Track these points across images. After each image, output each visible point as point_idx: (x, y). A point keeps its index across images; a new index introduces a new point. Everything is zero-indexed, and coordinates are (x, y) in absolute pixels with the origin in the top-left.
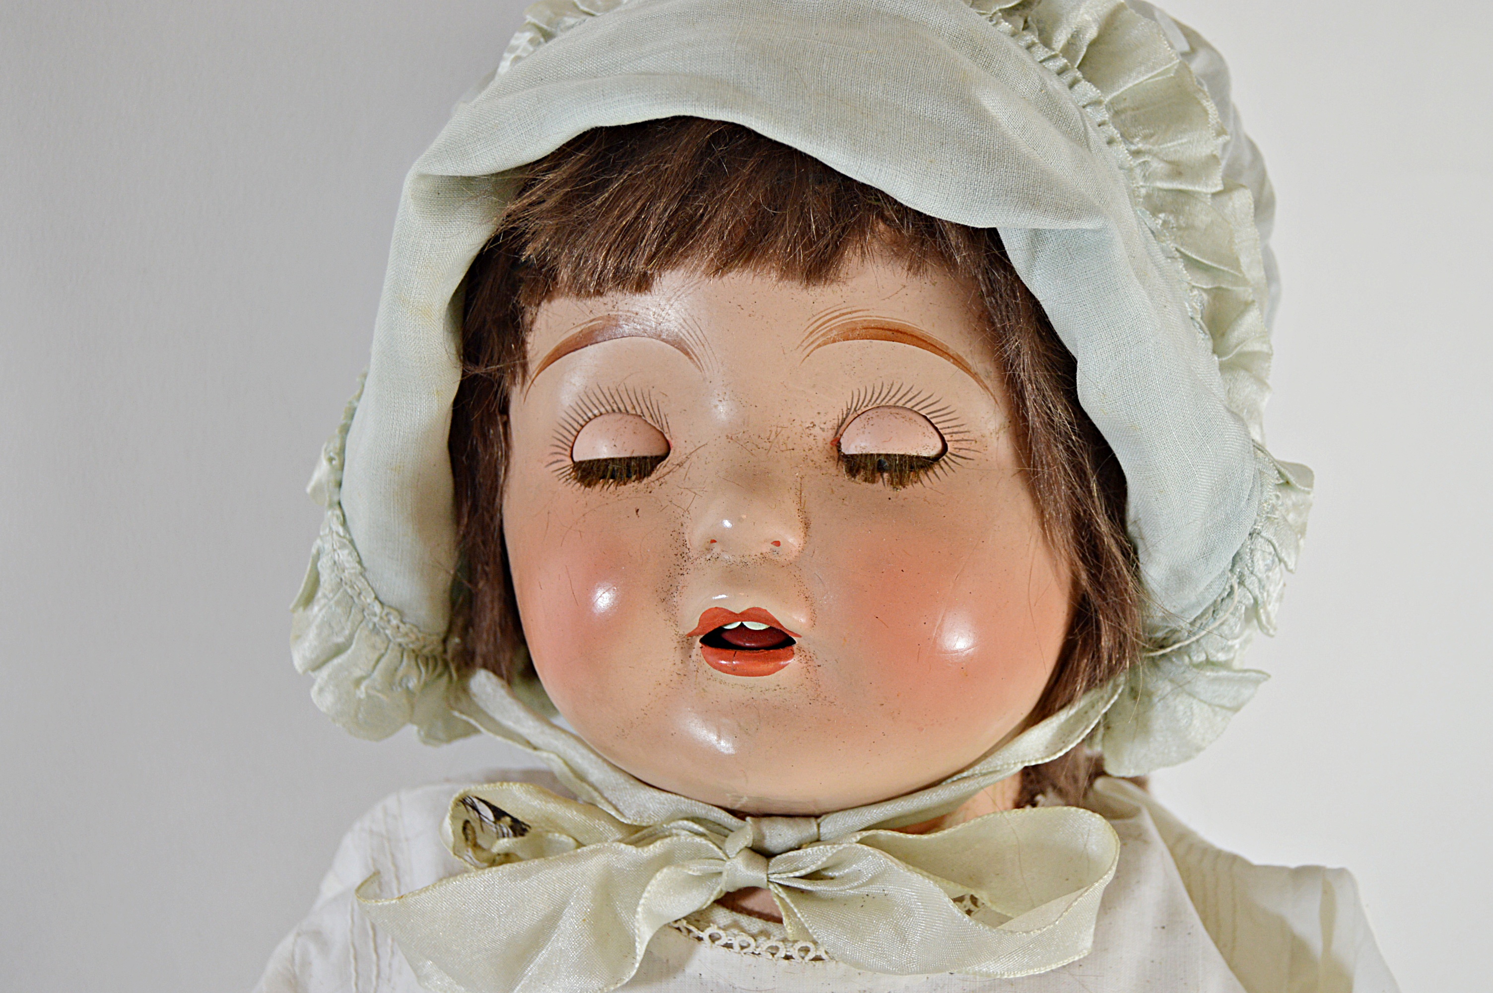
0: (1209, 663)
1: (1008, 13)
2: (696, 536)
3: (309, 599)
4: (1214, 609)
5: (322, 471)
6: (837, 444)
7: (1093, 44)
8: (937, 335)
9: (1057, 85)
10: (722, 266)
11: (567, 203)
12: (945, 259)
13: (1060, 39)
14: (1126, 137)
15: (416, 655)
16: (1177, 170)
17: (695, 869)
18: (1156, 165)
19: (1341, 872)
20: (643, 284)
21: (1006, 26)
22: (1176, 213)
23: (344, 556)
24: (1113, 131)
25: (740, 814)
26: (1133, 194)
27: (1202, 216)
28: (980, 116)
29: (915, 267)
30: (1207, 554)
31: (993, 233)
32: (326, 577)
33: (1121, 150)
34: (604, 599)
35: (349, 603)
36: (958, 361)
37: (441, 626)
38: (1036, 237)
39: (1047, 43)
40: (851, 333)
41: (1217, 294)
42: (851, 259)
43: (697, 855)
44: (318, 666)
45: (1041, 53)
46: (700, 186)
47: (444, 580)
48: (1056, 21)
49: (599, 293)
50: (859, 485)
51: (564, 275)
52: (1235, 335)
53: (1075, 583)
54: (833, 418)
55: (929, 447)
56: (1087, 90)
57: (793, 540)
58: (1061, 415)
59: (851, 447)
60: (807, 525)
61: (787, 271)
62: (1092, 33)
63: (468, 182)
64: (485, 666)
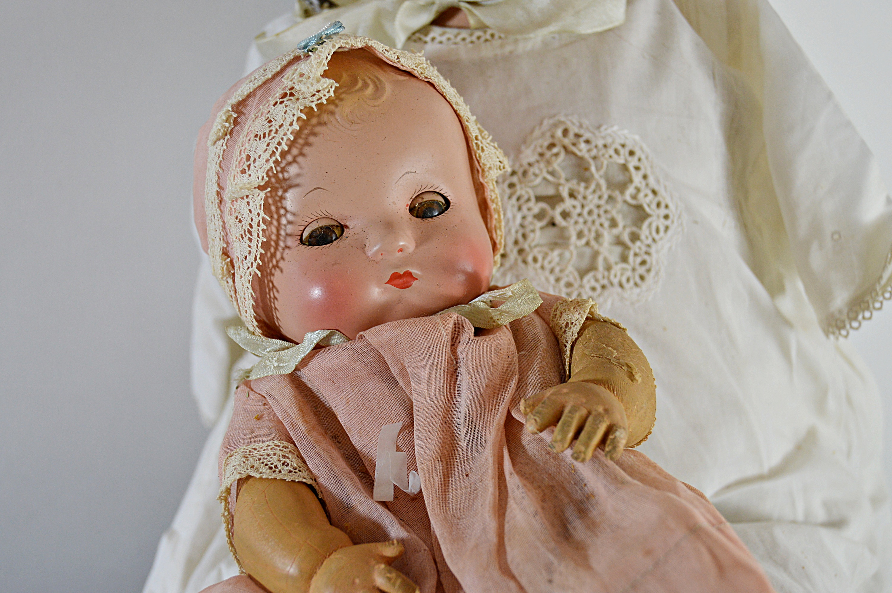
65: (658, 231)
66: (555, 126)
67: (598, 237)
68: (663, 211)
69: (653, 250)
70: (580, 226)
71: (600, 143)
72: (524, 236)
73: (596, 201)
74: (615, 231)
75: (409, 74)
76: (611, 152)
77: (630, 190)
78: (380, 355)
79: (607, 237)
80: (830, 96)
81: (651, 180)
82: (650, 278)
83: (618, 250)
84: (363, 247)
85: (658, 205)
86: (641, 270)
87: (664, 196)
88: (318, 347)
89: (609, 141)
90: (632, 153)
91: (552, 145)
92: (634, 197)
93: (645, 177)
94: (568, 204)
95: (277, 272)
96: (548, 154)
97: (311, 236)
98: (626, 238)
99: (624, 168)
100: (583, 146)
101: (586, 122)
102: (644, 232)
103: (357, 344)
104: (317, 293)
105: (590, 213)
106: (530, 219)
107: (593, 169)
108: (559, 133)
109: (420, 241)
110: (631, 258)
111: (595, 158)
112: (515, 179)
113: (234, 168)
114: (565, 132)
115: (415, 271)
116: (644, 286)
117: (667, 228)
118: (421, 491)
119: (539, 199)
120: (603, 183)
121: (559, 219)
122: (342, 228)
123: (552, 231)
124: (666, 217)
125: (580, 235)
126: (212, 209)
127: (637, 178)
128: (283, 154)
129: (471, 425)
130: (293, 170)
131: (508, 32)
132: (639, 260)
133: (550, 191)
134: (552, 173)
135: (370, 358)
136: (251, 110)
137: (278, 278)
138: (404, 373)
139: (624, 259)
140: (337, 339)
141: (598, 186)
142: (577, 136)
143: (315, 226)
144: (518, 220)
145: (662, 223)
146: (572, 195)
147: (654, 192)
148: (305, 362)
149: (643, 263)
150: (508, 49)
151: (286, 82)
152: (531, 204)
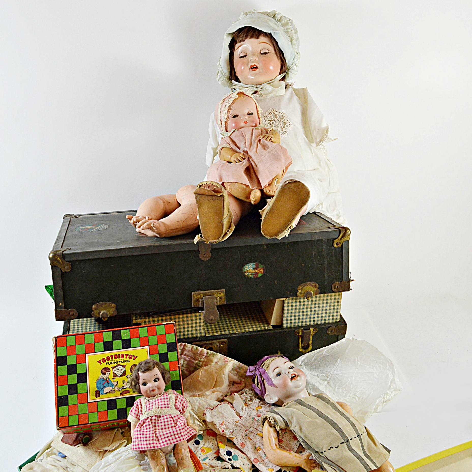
0: (293, 70)
1: (272, 17)
2: (249, 60)
3: (218, 74)
4: (292, 64)
5: (218, 63)
6: (260, 52)
7: (280, 19)
8: (268, 43)
9: (276, 22)
10: (250, 38)
11: (238, 35)
12: (268, 36)
13: (277, 19)
14: (283, 26)
15: (227, 78)
16: (287, 29)
17: (252, 90)
18: (285, 29)
19: (306, 88)
20: (244, 41)
21: (272, 18)
22: (287, 32)
23: (221, 69)
24: (281, 26)
25: (255, 85)
26: (283, 31)
27: (290, 33)
28: (269, 24)
29: (265, 37)
30: (291, 59)
31: (271, 33)
32: (219, 71)
33: (282, 27)
34: (243, 68)
35: (221, 73)
36: (269, 45)
37: (229, 76)
38: (274, 33)
39: (275, 19)
40: (261, 43)
41: (291, 39)
42: (260, 37)
43: (252, 88)
44: (219, 80)
45: (275, 20)
46: (248, 32)
47: (229, 70)
48: (276, 18)
49: (241, 42)
50: (262, 55)
51: (238, 41)
52: (293, 42)
53: (281, 63)
54: (260, 50)
55: (268, 52)
56: (279, 23)
57: (257, 59)
58: (278, 48)
59: (261, 52)
60: (258, 58)
61: (255, 38)
62: (279, 18)
63: (230, 34)
64: (233, 80)
65: (288, 126)
66: (272, 109)
67: (278, 127)
68: (289, 123)
69: (287, 129)
70: (275, 125)
71: (279, 112)
72: (266, 126)
73: (278, 121)
74: (281, 126)
75: (248, 96)
76: (281, 113)
77: (283, 119)
78: (242, 133)
79: (279, 127)
80: (317, 106)
81: (287, 118)
82: (286, 134)
83: (281, 129)
84: (241, 118)
85: (288, 122)
86: (285, 133)
87: (289, 121)
88: (233, 132)
89: (280, 112)
90: (284, 114)
91: (271, 112)
92: (284, 121)
93: (286, 118)
94: (273, 121)
95: (228, 122)
96: (270, 113)
97: (234, 116)
98: (282, 127)
99: (283, 116)
100: (276, 112)
101: (277, 109)
102: (285, 126)
103: (239, 131)
104: (234, 125)
105: (277, 123)
106: (267, 123)
107: (277, 116)
108: (272, 110)
109: (249, 118)
110: (283, 130)
111: (278, 114)
112: (265, 117)
113: (223, 107)
114: (273, 110)
115: (247, 121)
116: (285, 135)
117: (289, 126)
118: (247, 151)
119: (269, 120)
120: (279, 118)
121: (272, 124)
122: (238, 116)
123: (271, 125)
124: (289, 124)
125: (275, 126)
126: (219, 114)
127: (285, 118)
128: (231, 105)
129: (254, 141)
130: (231, 107)
131: (265, 95)
132: (284, 131)
133: (271, 119)
134: (271, 116)
135: (241, 133)
136: (226, 99)
137: (228, 123)
138: (246, 136)
139: (282, 131)
140: (236, 131)
141: (278, 119)
142: (275, 111)
143: (234, 115)
144: (265, 124)
145: (289, 125)
146: (274, 120)
147: (287, 120)
148: (231, 134)
149: (285, 131)
150: (265, 98)
151: (231, 96)
152: (267, 121)
